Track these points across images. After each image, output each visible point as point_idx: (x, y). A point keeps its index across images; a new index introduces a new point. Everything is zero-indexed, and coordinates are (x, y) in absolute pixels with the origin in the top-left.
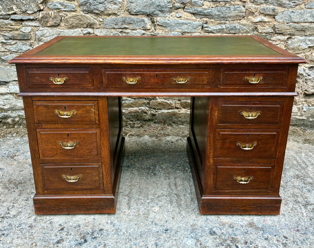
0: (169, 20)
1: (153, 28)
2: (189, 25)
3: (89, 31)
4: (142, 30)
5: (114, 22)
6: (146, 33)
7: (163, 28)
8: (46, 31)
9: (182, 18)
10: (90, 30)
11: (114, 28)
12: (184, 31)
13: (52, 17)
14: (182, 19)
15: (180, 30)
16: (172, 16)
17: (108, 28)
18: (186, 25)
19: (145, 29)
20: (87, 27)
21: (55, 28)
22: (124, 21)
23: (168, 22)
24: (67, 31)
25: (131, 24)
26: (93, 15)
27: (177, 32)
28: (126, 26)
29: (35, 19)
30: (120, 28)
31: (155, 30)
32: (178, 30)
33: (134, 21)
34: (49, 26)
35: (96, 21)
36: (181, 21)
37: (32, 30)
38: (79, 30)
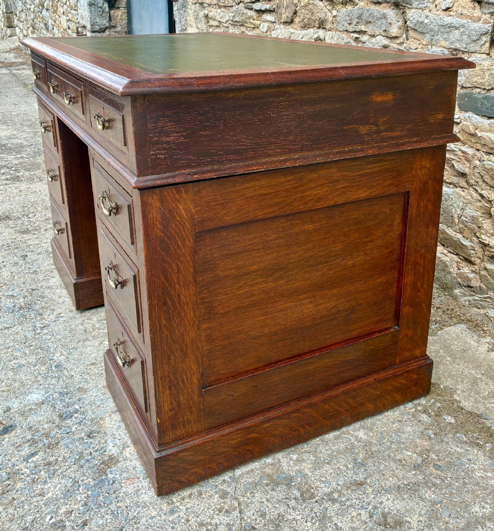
0: (427, 17)
1: (404, 36)
2: (462, 30)
3: (319, 34)
4: (384, 38)
5: (348, 18)
6: (391, 45)
7: (419, 37)
8: (280, 30)
9: (452, 13)
10: (321, 33)
11: (347, 31)
12: (453, 47)
13: (284, 5)
14: (451, 16)
15: (447, 44)
16: (436, 6)
17: (341, 30)
18: (458, 31)
19: (389, 36)
20: (319, 27)
21: (288, 27)
22: (360, 16)
23: (426, 21)
24: (300, 31)
25: (370, 22)
26: (328, 3)
27: (442, 49)
28: (363, 28)
29: (272, 9)
30: (355, 32)
31: (407, 40)
32: (443, 43)
33: (374, 17)
34: (284, 23)
35: (330, 15)
36: (448, 20)
37: (269, 28)
38: (311, 30)
